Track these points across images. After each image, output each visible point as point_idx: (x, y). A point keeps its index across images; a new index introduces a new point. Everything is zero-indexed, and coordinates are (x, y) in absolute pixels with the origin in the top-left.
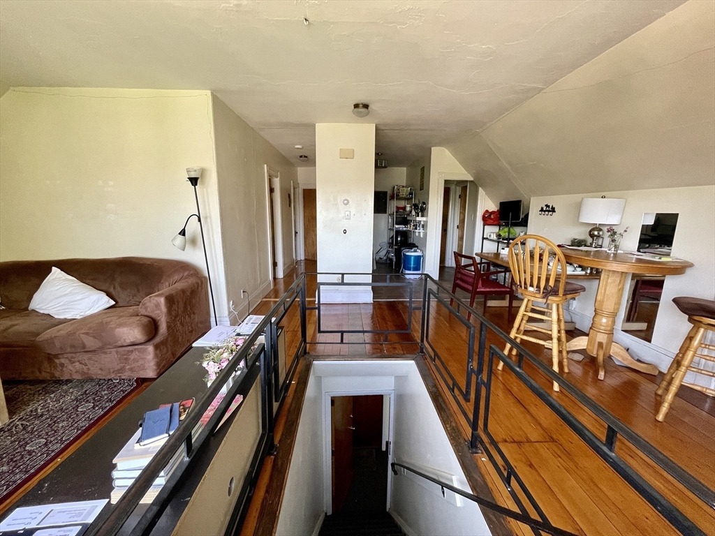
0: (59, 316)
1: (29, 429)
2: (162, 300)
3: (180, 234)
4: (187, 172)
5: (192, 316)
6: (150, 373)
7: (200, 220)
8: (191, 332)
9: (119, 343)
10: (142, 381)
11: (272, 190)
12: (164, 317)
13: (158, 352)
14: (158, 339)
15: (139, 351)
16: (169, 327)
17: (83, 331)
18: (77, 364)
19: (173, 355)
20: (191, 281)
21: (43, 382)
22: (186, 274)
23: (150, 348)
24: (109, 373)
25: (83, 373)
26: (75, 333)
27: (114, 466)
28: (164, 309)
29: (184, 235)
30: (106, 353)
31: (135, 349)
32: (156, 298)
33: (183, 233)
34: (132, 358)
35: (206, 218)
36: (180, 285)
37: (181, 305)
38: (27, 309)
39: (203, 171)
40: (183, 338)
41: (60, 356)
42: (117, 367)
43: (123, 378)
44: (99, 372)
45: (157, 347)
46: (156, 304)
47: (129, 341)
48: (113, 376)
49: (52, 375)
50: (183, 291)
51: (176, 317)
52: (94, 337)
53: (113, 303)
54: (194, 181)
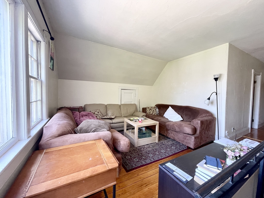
0: (170, 120)
1: (162, 146)
2: (199, 122)
3: (208, 99)
4: (214, 76)
5: (208, 131)
6: (192, 146)
7: (217, 94)
8: (207, 138)
9: (185, 132)
10: (189, 148)
11: (255, 82)
12: (199, 128)
13: (196, 140)
14: (196, 135)
15: (190, 137)
16: (200, 132)
17: (176, 125)
18: (172, 134)
19: (200, 143)
20: (210, 118)
21: (164, 136)
22: (208, 115)
23: (193, 137)
24: (180, 141)
25: (174, 138)
26: (174, 125)
27: (197, 167)
28: (199, 125)
29: (209, 100)
30: (180, 134)
31: (188, 136)
32: (197, 121)
33: (209, 99)
34: (187, 139)
35: (219, 94)
36: (206, 118)
37: (206, 126)
38: (163, 116)
39: (221, 75)
40: (204, 139)
41: (169, 130)
42: (182, 140)
43: (183, 144)
44: (177, 139)
45: (195, 138)
46: (197, 123)
47: (187, 132)
48: (180, 142)
49: (167, 135)
50: (207, 121)
51: (203, 130)
52: (178, 128)
53: (183, 119)
54: (216, 79)
